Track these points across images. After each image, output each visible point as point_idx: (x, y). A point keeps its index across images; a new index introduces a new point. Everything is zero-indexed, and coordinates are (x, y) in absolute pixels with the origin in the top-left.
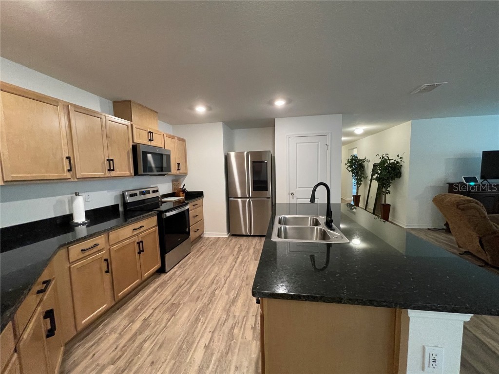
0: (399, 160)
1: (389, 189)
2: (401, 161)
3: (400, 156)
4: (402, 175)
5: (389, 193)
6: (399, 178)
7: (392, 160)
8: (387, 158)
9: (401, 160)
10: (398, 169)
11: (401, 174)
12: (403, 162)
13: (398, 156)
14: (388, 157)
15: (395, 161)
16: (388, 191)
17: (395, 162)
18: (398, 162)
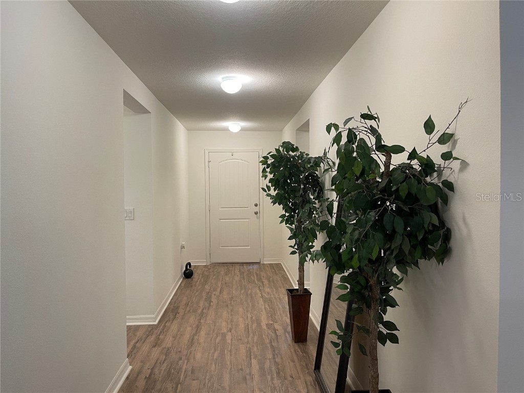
0: (435, 153)
1: (390, 315)
2: (447, 156)
3: (440, 129)
4: (453, 243)
5: (395, 339)
6: (441, 261)
7: (399, 149)
8: (371, 141)
9: (445, 148)
10: (434, 209)
11: (448, 237)
12: (456, 165)
13: (429, 126)
14: (373, 131)
15: (413, 155)
16: (390, 326)
17: (415, 163)
18: (428, 166)
